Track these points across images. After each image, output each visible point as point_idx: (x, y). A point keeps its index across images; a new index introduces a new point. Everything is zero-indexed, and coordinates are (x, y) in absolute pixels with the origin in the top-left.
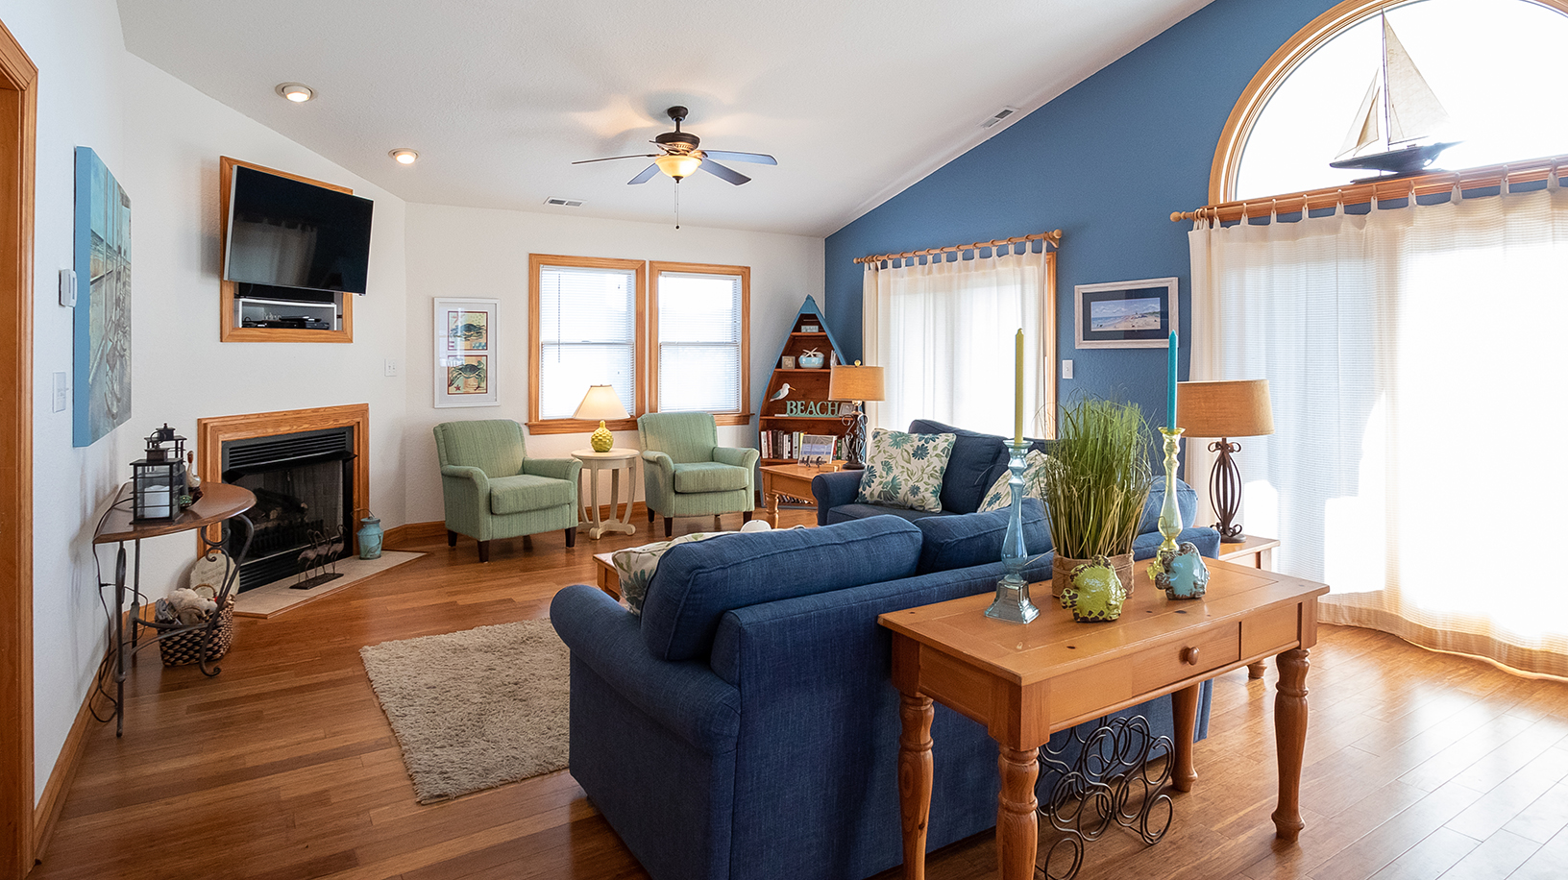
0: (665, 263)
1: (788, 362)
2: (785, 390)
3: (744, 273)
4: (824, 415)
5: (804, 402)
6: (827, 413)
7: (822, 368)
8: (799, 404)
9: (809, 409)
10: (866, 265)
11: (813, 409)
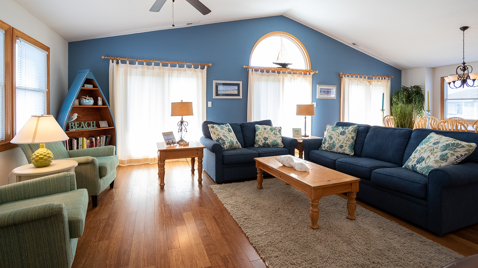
1: (77, 103)
2: (75, 116)
3: (48, 50)
4: (89, 128)
5: (78, 122)
6: (91, 127)
7: (93, 105)
8: (76, 123)
9: (81, 126)
10: (111, 61)
11: (84, 125)
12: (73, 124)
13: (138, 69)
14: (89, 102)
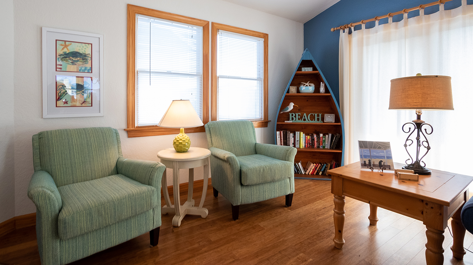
0: (221, 25)
1: (293, 90)
2: (291, 106)
3: (265, 37)
4: (313, 122)
5: (300, 114)
6: (314, 120)
7: (314, 93)
8: (297, 114)
9: (303, 118)
10: (341, 31)
11: (306, 118)
12: (294, 115)
13: (378, 33)
14: (308, 88)
